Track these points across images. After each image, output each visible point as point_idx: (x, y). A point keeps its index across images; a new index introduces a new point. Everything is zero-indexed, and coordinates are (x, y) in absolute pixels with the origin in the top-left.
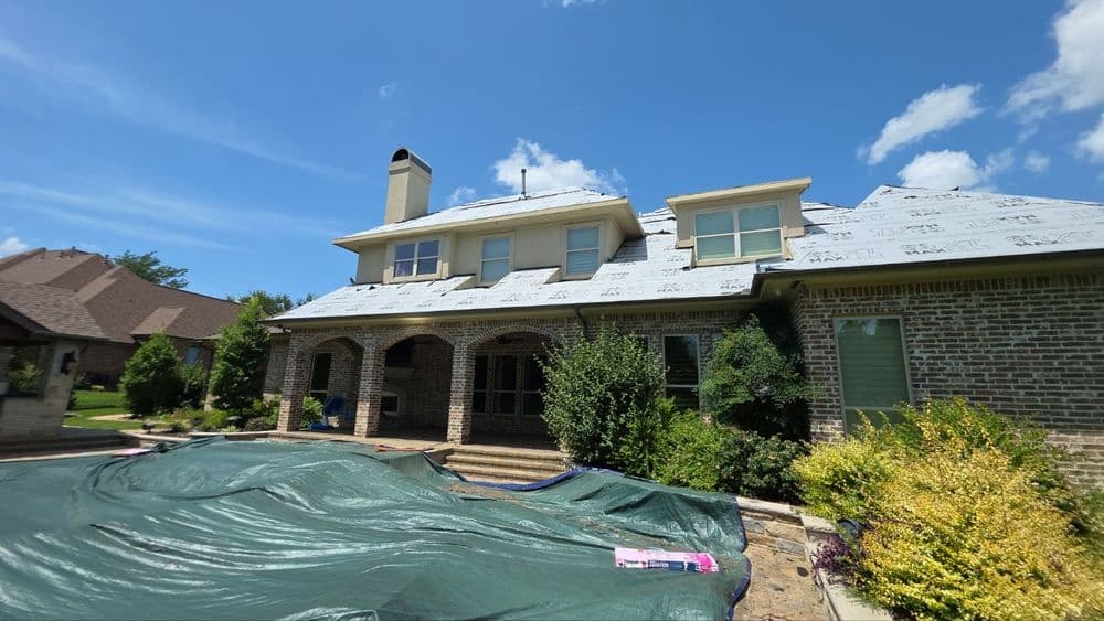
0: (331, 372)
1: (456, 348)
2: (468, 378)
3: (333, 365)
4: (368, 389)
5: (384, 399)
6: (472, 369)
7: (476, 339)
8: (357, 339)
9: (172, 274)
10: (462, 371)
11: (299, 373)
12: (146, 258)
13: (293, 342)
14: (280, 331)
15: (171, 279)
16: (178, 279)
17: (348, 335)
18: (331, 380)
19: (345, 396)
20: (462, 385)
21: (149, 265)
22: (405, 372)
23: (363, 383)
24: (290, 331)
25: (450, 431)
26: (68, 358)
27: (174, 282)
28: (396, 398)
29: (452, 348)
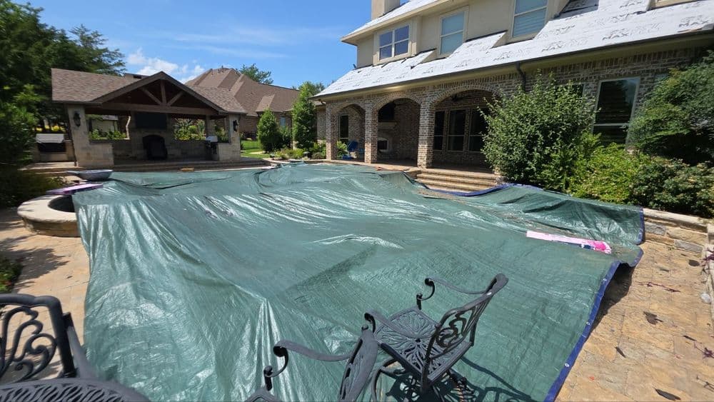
0: (349, 127)
1: (422, 106)
2: (430, 126)
3: (350, 122)
4: (370, 136)
5: (379, 142)
6: (433, 121)
7: (435, 99)
8: (361, 105)
9: (265, 76)
10: (427, 122)
11: (333, 127)
12: (252, 68)
13: (327, 109)
14: (320, 103)
15: (265, 79)
17: (355, 102)
18: (350, 131)
19: (357, 140)
20: (426, 131)
21: (255, 72)
22: (390, 125)
23: (366, 132)
24: (325, 103)
25: (419, 160)
26: (235, 123)
27: (267, 80)
28: (386, 141)
29: (419, 106)
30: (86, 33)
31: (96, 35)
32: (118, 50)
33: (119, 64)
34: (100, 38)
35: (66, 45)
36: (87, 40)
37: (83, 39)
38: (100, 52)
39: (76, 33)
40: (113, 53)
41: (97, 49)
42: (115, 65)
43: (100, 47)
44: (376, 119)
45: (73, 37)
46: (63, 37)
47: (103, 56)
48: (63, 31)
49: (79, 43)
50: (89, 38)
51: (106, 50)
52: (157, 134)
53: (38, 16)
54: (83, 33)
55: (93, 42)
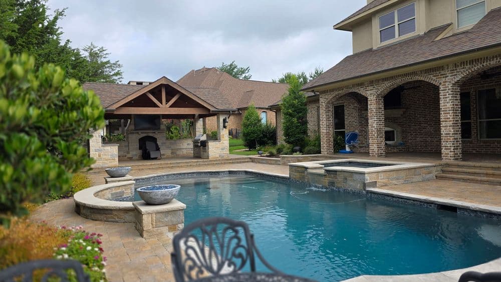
0: (346, 117)
1: (441, 88)
2: (454, 110)
3: (346, 112)
4: (375, 125)
5: (386, 132)
6: (458, 102)
7: (458, 78)
8: (362, 91)
9: (243, 72)
10: (449, 105)
11: (328, 119)
12: (231, 65)
13: (321, 100)
14: (313, 94)
15: (244, 75)
16: (247, 75)
17: (355, 90)
18: (346, 123)
19: (357, 131)
20: (450, 116)
21: (233, 69)
22: (397, 113)
23: (370, 121)
24: (318, 93)
25: (443, 151)
26: (225, 121)
27: (245, 77)
28: (393, 132)
29: (438, 87)
30: (94, 50)
31: (102, 50)
32: (117, 62)
33: (117, 74)
34: (105, 52)
35: (79, 61)
36: (94, 55)
37: (91, 55)
38: (103, 65)
39: (86, 50)
40: (114, 64)
41: (101, 62)
42: (114, 75)
43: (105, 60)
44: (382, 106)
45: (84, 54)
46: (77, 55)
47: (106, 68)
48: (78, 49)
49: (88, 59)
50: (96, 53)
51: (108, 62)
52: (151, 135)
53: (60, 40)
54: (92, 49)
55: (98, 57)
